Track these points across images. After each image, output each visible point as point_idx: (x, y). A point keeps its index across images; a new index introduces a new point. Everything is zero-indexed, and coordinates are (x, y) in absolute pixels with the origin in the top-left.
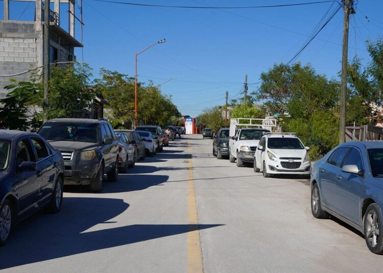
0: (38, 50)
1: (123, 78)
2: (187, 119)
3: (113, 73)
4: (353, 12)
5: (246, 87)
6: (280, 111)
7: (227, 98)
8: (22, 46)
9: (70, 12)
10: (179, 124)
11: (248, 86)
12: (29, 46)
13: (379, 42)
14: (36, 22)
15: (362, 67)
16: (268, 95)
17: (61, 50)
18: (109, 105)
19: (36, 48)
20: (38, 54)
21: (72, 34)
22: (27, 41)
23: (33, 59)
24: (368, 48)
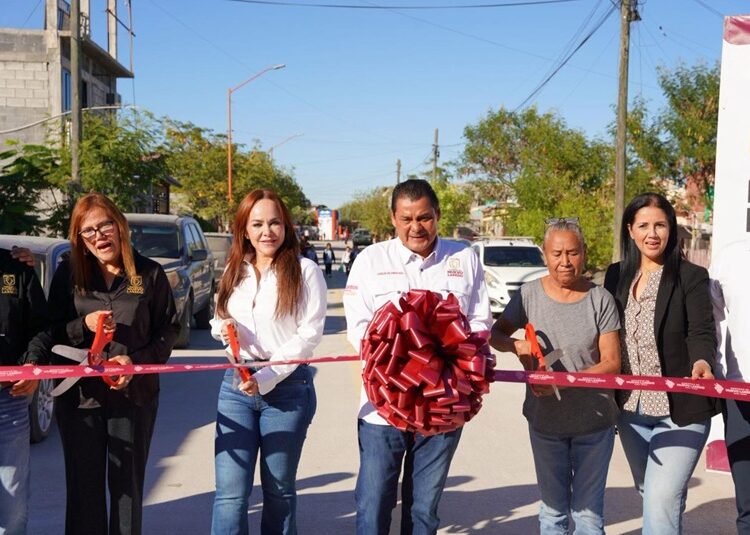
0: (52, 84)
1: (204, 135)
2: (322, 212)
3: (184, 127)
4: (637, 18)
5: (437, 154)
6: (501, 197)
7: (399, 172)
8: (20, 77)
9: (109, 11)
10: (307, 222)
11: (439, 149)
12: (34, 76)
13: (680, 70)
14: (48, 31)
15: (650, 116)
16: (478, 166)
17: (94, 85)
18: (180, 186)
19: (48, 81)
20: (52, 93)
21: (113, 53)
22: (31, 67)
23: (41, 101)
24: (661, 80)
